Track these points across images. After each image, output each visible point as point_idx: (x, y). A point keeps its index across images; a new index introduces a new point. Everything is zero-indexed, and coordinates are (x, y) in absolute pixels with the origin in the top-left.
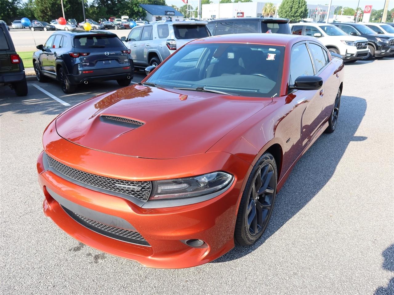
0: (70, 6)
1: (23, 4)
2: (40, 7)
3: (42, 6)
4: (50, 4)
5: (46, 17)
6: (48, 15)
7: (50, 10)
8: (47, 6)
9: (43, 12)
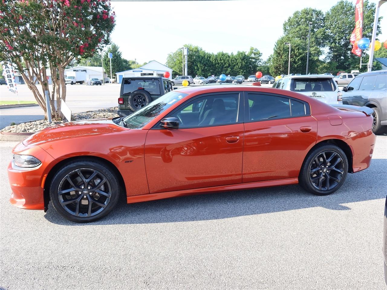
0: (301, 62)
1: (262, 62)
2: (275, 64)
3: (277, 63)
4: (284, 62)
5: (278, 72)
6: (280, 71)
7: (283, 67)
8: (281, 63)
9: (276, 68)
